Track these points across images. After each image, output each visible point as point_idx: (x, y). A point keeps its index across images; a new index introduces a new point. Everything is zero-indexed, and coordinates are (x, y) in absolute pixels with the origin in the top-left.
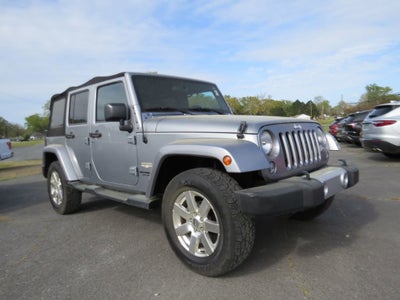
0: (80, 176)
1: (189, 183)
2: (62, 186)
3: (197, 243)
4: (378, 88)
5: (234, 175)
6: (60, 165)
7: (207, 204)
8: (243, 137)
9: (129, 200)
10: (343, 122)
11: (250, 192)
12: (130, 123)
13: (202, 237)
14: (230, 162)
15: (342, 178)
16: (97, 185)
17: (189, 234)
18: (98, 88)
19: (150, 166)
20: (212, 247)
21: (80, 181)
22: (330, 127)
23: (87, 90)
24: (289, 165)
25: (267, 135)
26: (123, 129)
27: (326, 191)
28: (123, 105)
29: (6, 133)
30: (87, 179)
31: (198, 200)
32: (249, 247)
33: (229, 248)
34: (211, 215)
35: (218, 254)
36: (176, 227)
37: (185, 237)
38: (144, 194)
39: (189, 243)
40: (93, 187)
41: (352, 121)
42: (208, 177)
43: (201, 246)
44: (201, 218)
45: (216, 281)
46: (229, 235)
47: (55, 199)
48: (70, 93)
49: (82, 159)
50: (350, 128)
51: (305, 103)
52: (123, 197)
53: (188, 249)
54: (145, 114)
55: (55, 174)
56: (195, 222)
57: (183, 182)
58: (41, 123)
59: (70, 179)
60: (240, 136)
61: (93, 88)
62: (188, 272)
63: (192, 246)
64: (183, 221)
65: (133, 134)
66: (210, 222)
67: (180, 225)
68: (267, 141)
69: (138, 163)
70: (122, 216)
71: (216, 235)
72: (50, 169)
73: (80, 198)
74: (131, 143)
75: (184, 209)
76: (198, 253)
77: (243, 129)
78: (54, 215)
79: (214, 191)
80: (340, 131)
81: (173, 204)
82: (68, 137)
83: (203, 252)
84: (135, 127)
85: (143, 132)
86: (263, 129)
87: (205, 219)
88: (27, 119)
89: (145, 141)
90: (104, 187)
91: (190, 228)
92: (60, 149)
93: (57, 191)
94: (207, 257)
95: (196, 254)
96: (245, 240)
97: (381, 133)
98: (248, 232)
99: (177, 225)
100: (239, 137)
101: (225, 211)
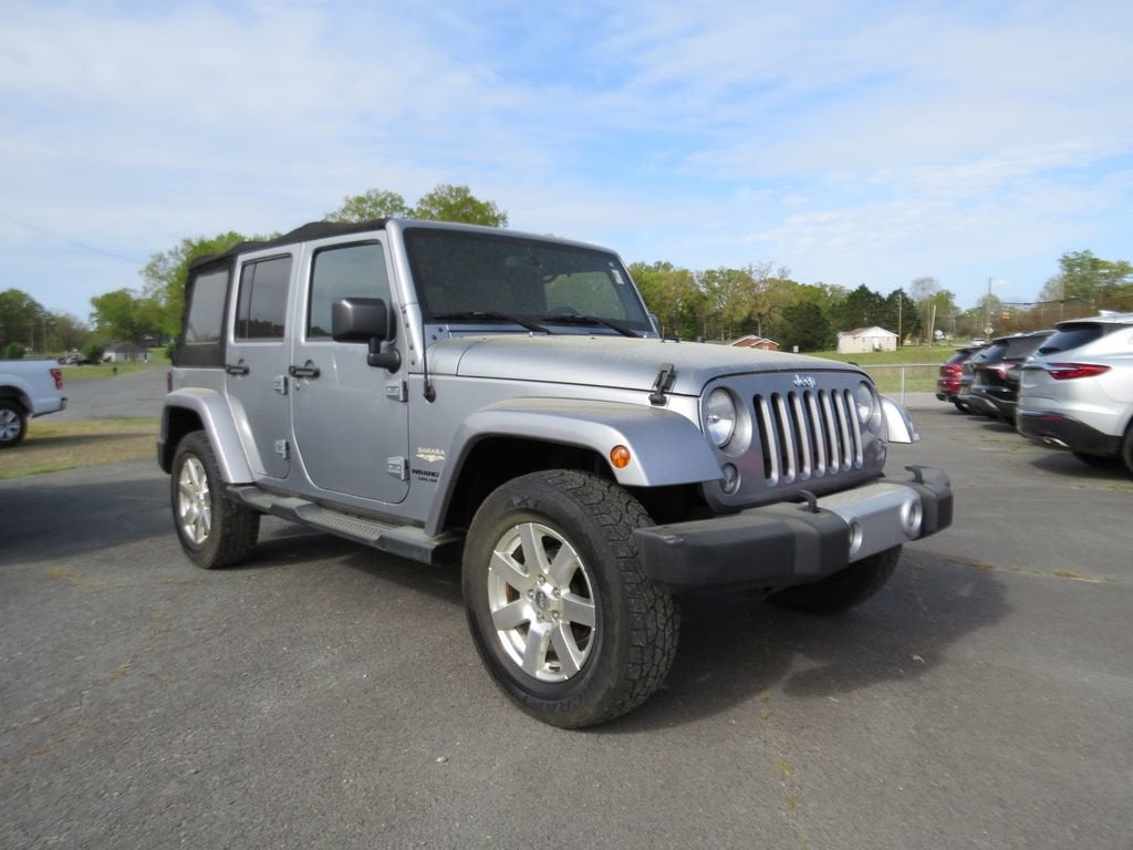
0: (259, 474)
1: (531, 504)
2: (211, 497)
3: (543, 648)
4: (1095, 264)
5: (636, 492)
6: (207, 441)
7: (570, 557)
8: (663, 402)
9: (382, 540)
10: (976, 359)
11: (669, 534)
12: (392, 348)
13: (554, 635)
14: (626, 460)
15: (905, 511)
16: (302, 497)
17: (524, 627)
18: (317, 252)
19: (438, 457)
20: (577, 659)
21: (257, 486)
22: (944, 371)
23: (288, 256)
24: (775, 475)
25: (722, 401)
26: (375, 362)
27: (858, 541)
28: (379, 302)
29: (38, 337)
30: (278, 481)
31: (551, 545)
32: (662, 663)
33: (614, 661)
34: (577, 584)
35: (588, 675)
36: (494, 609)
37: (515, 634)
38: (420, 525)
39: (523, 647)
40: (292, 503)
41: (998, 359)
42: (576, 494)
43: (551, 656)
44: (555, 590)
45: (583, 738)
46: (617, 629)
47: (189, 529)
48: (242, 258)
49: (266, 432)
50: (992, 378)
51: (885, 294)
52: (369, 532)
53: (519, 662)
54: (432, 328)
55: (192, 464)
56: (540, 599)
57: (516, 501)
58: (135, 316)
59: (232, 480)
60: (658, 400)
61: (302, 252)
62: (518, 716)
63: (529, 656)
64: (513, 595)
65: (400, 376)
66: (576, 600)
67: (504, 603)
68: (722, 414)
69: (410, 449)
70: (360, 579)
71: (588, 629)
72: (181, 449)
73: (256, 528)
74: (395, 398)
75: (515, 565)
76: (544, 672)
77: (665, 382)
78: (185, 569)
79: (587, 526)
80: (966, 384)
81: (491, 554)
82: (231, 371)
83: (556, 670)
84: (406, 357)
85: (426, 373)
86: (717, 383)
87: (565, 592)
88: (95, 302)
89: (430, 395)
90: (320, 504)
91: (528, 611)
92: (207, 400)
93: (195, 508)
94: (564, 682)
95: (539, 675)
96: (652, 644)
97: (1067, 396)
98: (661, 626)
99: (498, 603)
100: (654, 402)
101: (611, 574)
